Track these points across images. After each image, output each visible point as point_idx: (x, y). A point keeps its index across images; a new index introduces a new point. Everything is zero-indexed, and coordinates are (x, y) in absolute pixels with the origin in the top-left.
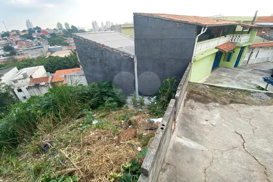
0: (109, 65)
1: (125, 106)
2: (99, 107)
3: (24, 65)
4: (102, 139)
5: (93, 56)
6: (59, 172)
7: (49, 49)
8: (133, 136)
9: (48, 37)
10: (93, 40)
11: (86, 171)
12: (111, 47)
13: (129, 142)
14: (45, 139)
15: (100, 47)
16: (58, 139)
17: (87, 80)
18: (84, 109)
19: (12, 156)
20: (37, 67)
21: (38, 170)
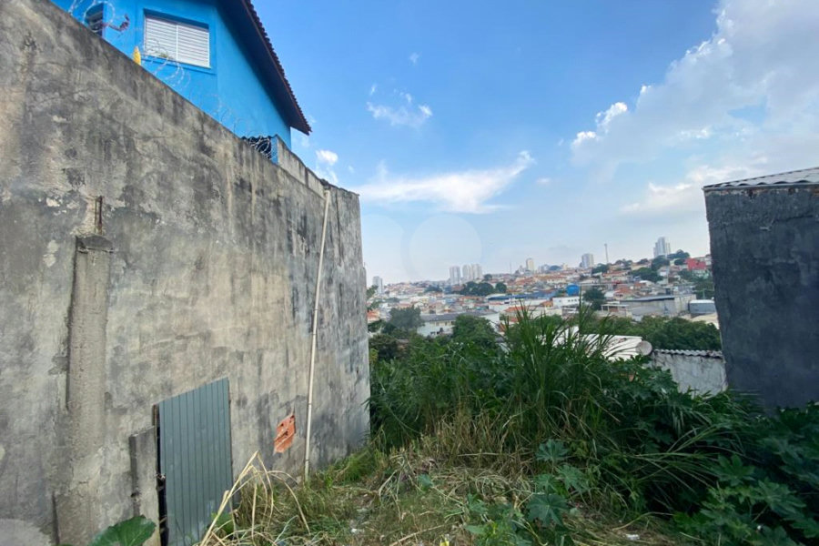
7: (689, 305)
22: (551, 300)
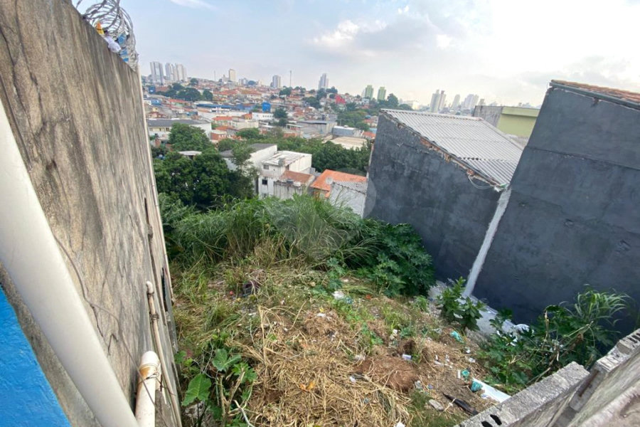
0: (428, 189)
1: (420, 301)
2: (361, 268)
3: (288, 145)
4: (332, 339)
5: (399, 161)
6: (239, 343)
7: (333, 129)
8: (400, 385)
9: (341, 109)
10: (416, 129)
11: (275, 379)
12: (451, 151)
13: (383, 389)
14: (254, 275)
15: (425, 146)
16: (268, 287)
17: (366, 204)
18: (332, 257)
19: (204, 273)
20: (302, 154)
21: (218, 318)
22: (250, 113)
